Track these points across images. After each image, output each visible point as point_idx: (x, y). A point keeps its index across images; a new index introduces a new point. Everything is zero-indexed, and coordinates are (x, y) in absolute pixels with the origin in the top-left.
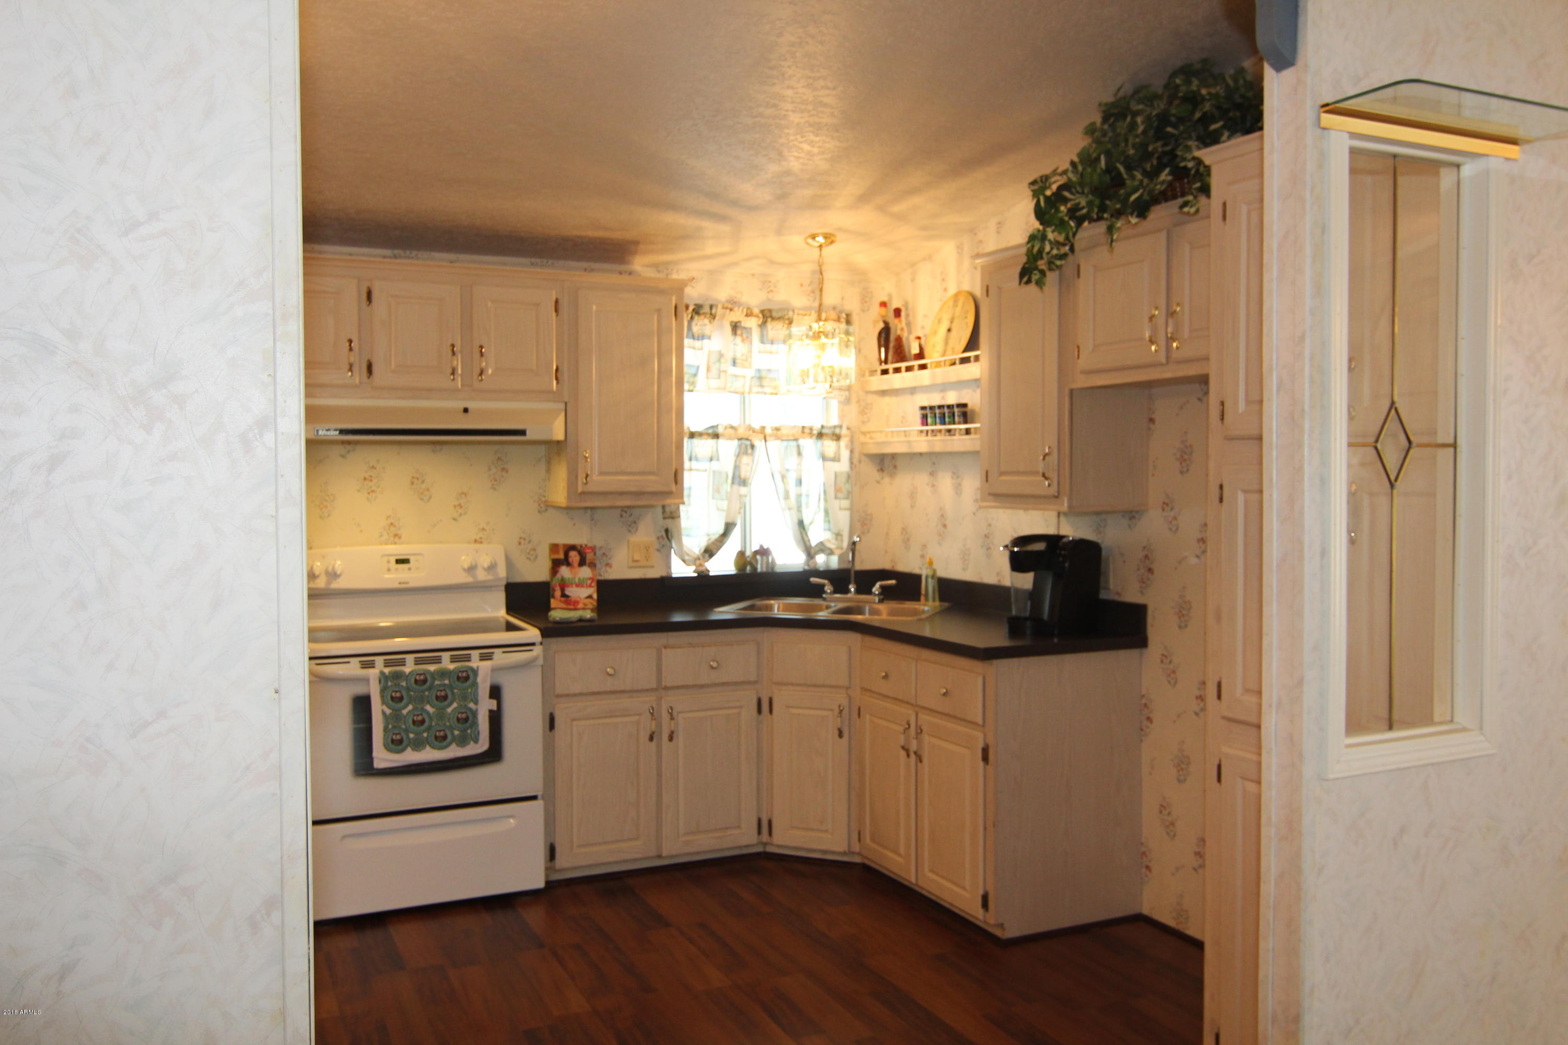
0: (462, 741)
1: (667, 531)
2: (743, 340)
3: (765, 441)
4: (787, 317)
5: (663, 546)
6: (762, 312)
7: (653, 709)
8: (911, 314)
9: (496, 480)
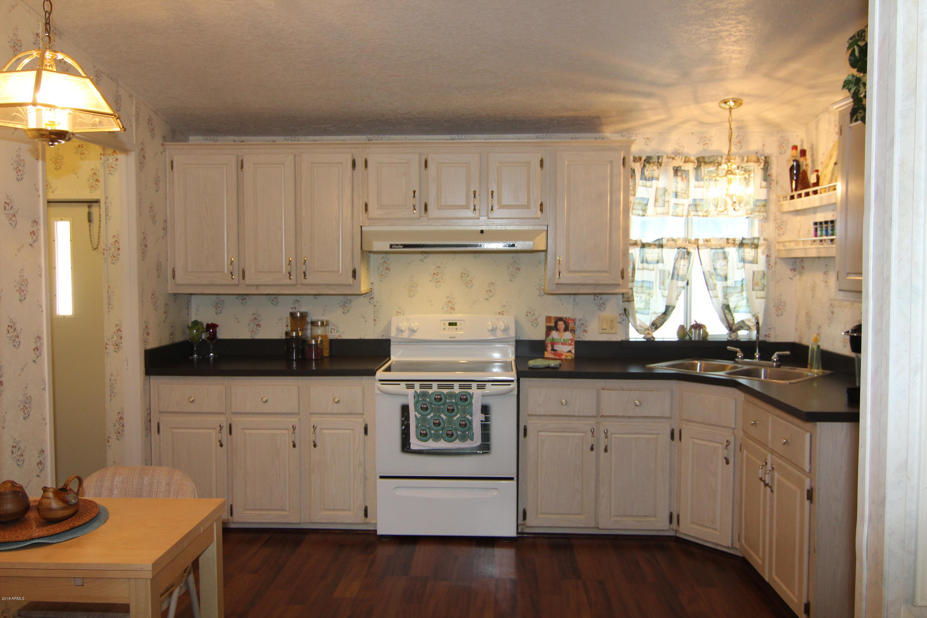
0: (463, 438)
1: (625, 310)
2: (682, 180)
3: (698, 249)
4: (716, 161)
5: (623, 320)
6: (698, 159)
7: (593, 429)
8: (815, 154)
9: (512, 275)
